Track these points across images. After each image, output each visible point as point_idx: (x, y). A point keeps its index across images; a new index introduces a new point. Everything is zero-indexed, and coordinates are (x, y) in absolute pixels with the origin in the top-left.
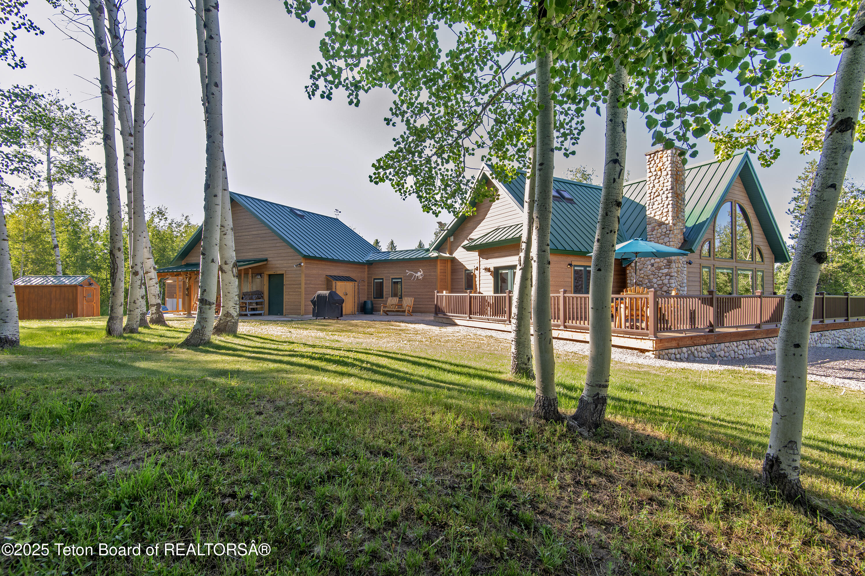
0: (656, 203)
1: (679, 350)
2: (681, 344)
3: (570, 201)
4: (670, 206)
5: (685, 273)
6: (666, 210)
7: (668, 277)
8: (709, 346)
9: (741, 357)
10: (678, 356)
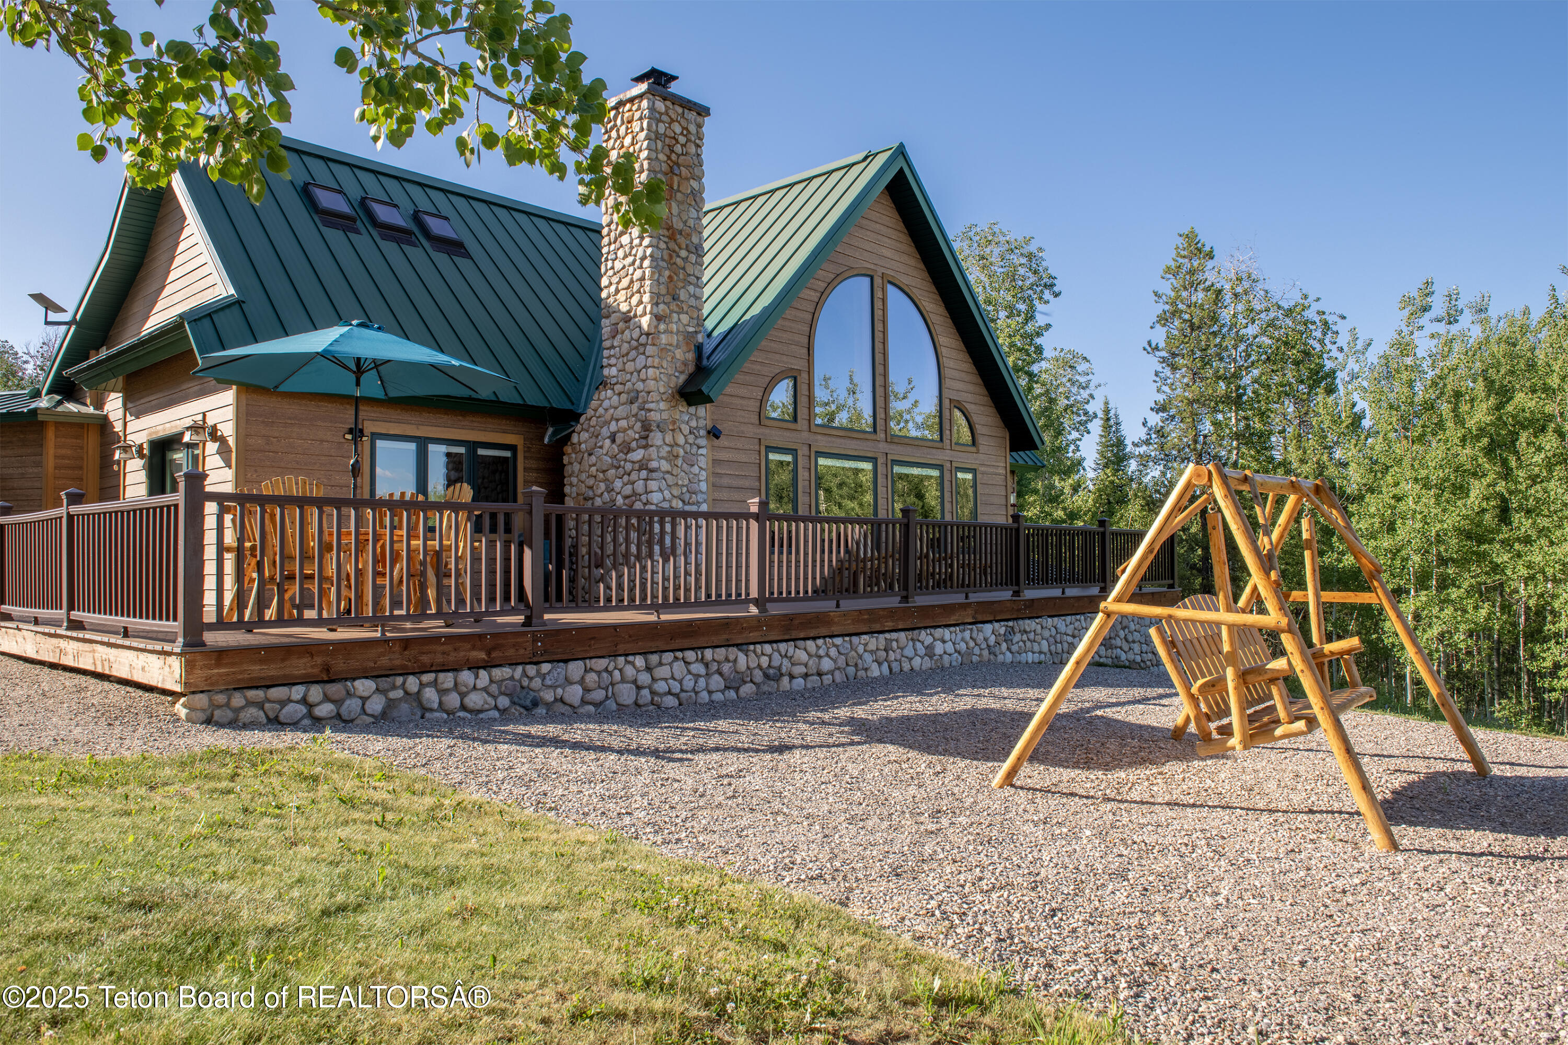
0: (620, 253)
1: (335, 689)
2: (339, 664)
3: (453, 247)
4: (646, 263)
5: (703, 462)
6: (638, 274)
7: (644, 474)
8: (506, 672)
9: (671, 701)
10: (325, 710)
